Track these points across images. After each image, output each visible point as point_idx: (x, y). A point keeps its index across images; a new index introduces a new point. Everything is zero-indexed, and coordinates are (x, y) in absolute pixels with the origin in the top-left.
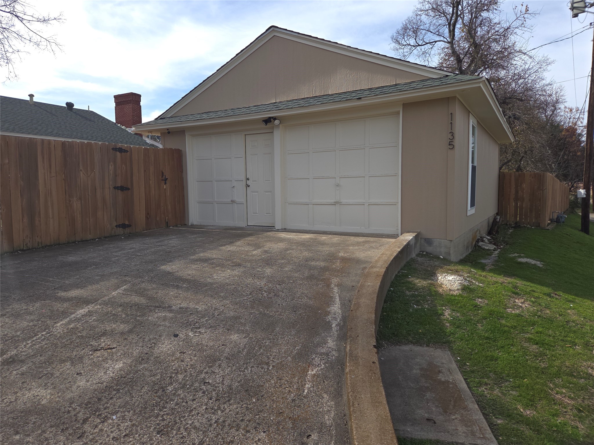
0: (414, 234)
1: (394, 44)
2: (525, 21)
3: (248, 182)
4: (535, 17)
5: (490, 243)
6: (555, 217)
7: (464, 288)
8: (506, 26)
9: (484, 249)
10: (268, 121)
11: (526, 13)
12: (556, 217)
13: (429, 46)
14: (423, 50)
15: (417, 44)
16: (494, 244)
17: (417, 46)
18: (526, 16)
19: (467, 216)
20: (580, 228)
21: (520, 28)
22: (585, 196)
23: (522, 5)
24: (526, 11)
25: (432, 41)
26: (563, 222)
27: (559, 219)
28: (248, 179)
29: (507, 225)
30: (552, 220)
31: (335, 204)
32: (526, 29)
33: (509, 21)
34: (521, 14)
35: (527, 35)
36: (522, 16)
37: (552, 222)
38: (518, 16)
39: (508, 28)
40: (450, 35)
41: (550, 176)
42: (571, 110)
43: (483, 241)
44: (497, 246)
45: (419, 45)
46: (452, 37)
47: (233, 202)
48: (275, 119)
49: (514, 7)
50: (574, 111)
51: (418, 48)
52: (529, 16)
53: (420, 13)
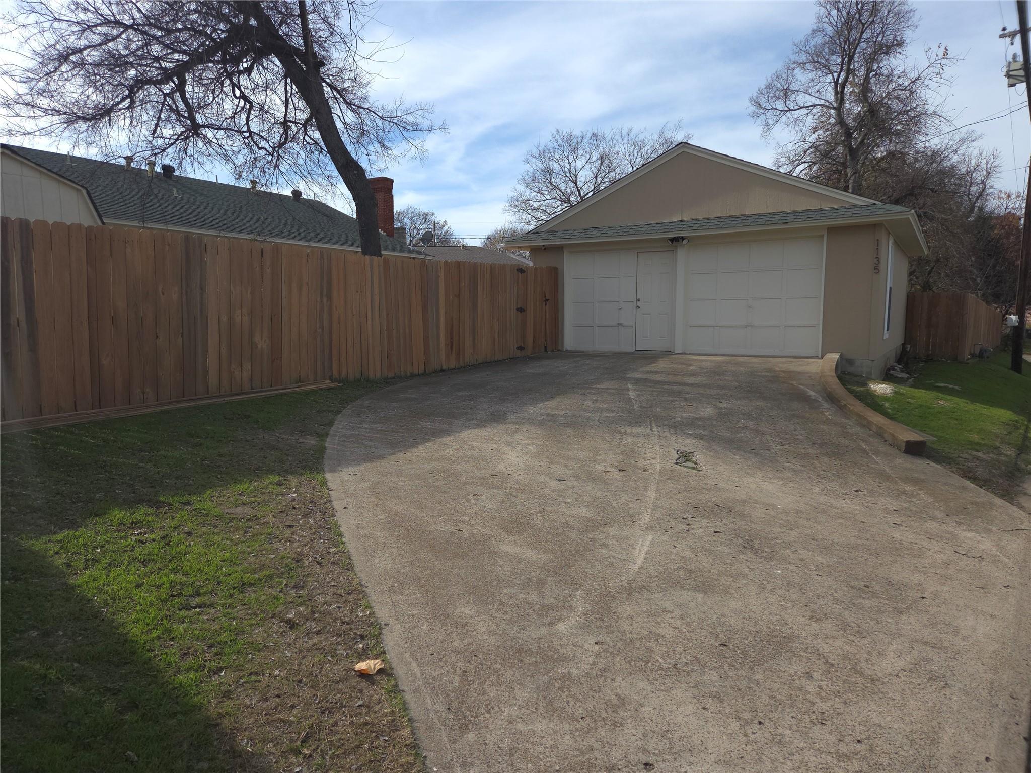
0: (839, 354)
1: (754, 108)
2: (943, 70)
3: (639, 304)
4: (958, 63)
5: (902, 372)
6: (977, 351)
7: (895, 392)
8: (913, 75)
9: (897, 377)
10: (674, 240)
11: (943, 58)
12: (979, 350)
13: (805, 111)
14: (796, 116)
15: (786, 109)
16: (907, 373)
17: (787, 111)
18: (943, 62)
19: (883, 339)
20: (1010, 366)
21: (935, 79)
22: (1017, 324)
23: (939, 47)
24: (944, 55)
25: (809, 104)
26: (988, 358)
27: (983, 353)
28: (639, 300)
29: (916, 358)
30: (973, 355)
31: (746, 326)
32: (943, 81)
33: (919, 69)
34: (937, 59)
35: (944, 90)
36: (939, 62)
37: (973, 357)
38: (932, 61)
39: (916, 79)
40: (836, 99)
41: (971, 297)
42: (1009, 196)
43: (894, 370)
44: (910, 375)
45: (790, 110)
46: (839, 101)
47: (620, 325)
48: (683, 238)
49: (926, 49)
50: (1013, 197)
51: (788, 114)
52: (948, 62)
53: (793, 66)
